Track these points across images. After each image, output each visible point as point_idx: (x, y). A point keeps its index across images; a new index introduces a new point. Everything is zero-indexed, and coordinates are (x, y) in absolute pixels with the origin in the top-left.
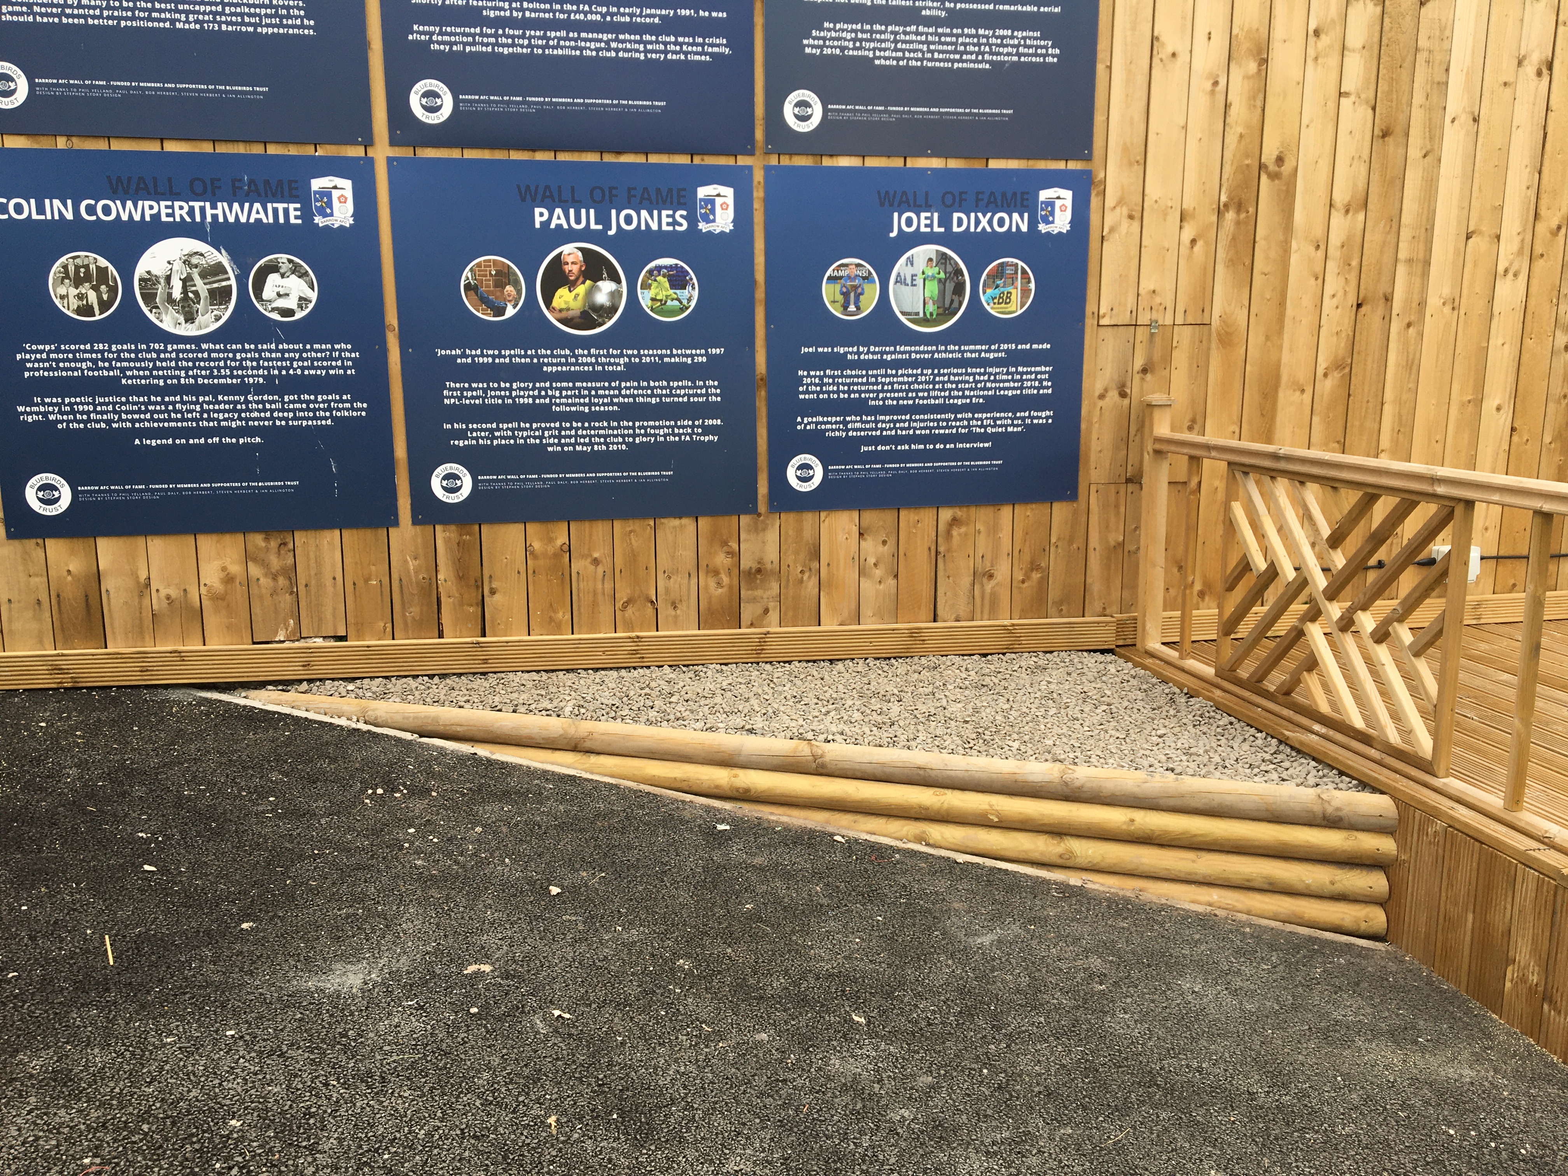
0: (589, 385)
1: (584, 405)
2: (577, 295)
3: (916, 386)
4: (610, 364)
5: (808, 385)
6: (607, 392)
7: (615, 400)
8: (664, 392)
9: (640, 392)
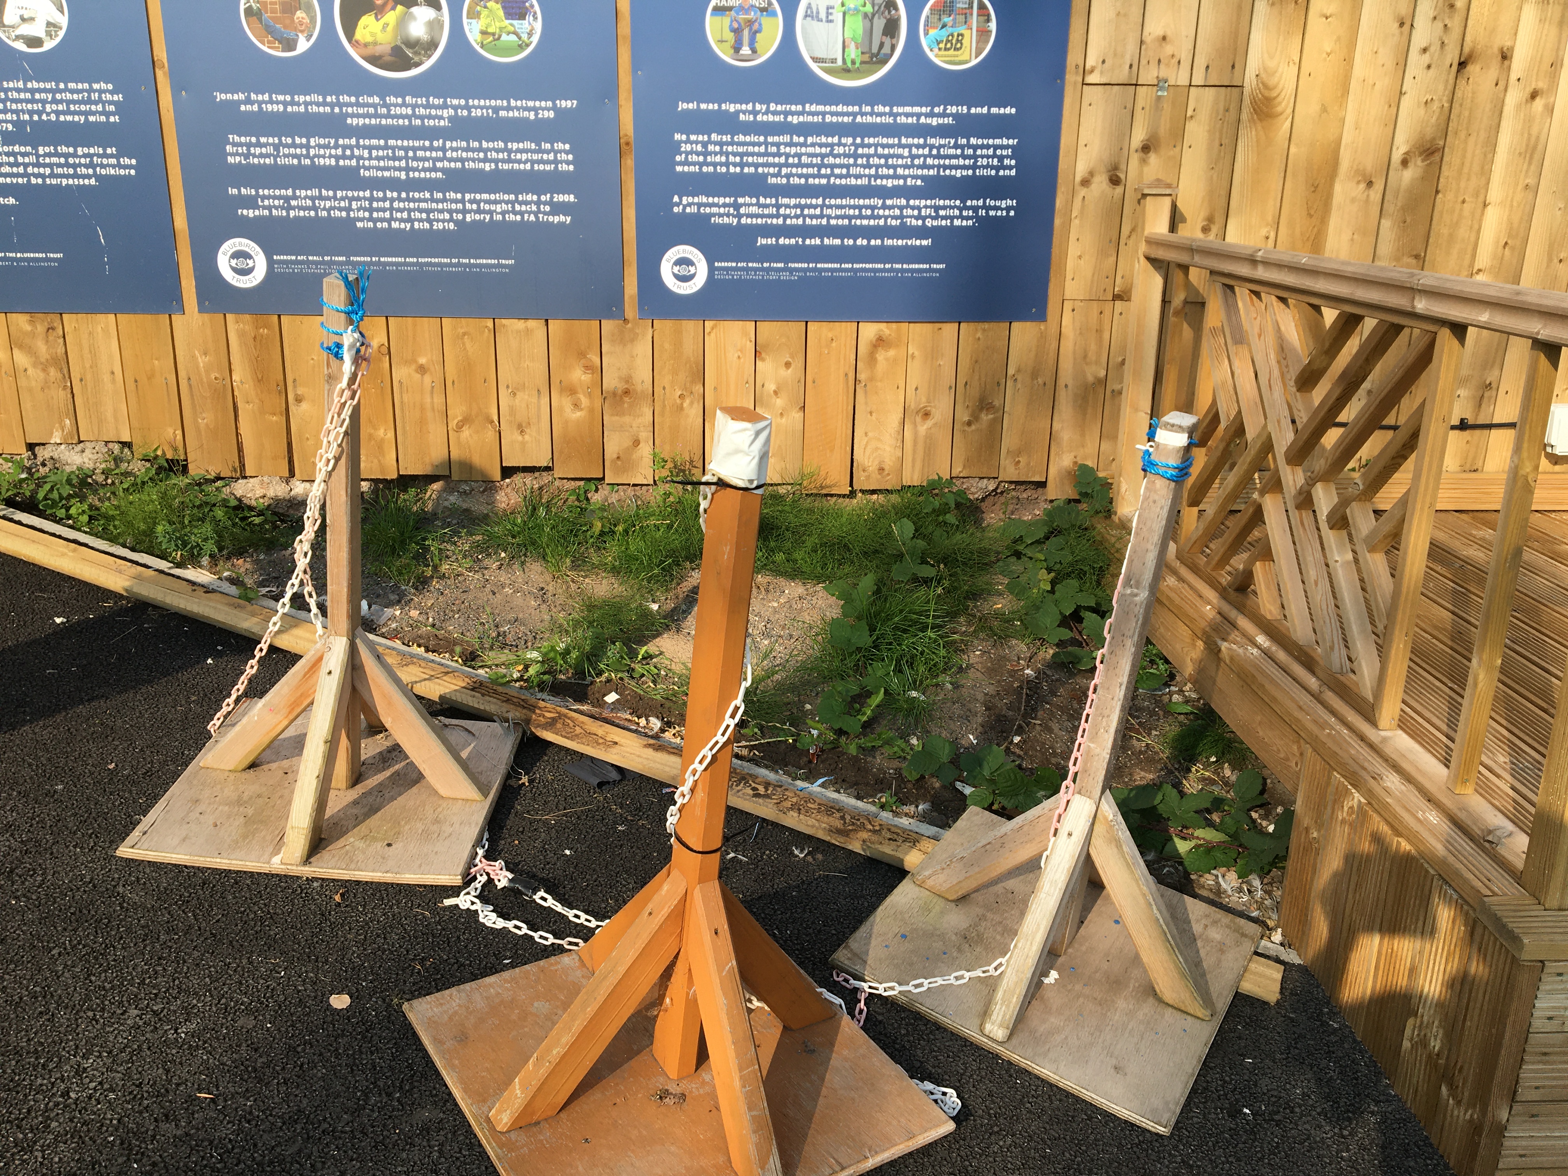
0: (405, 143)
1: (400, 169)
2: (386, 25)
3: (831, 160)
4: (430, 117)
5: (687, 153)
6: (428, 154)
7: (439, 165)
8: (501, 156)
9: (470, 154)
